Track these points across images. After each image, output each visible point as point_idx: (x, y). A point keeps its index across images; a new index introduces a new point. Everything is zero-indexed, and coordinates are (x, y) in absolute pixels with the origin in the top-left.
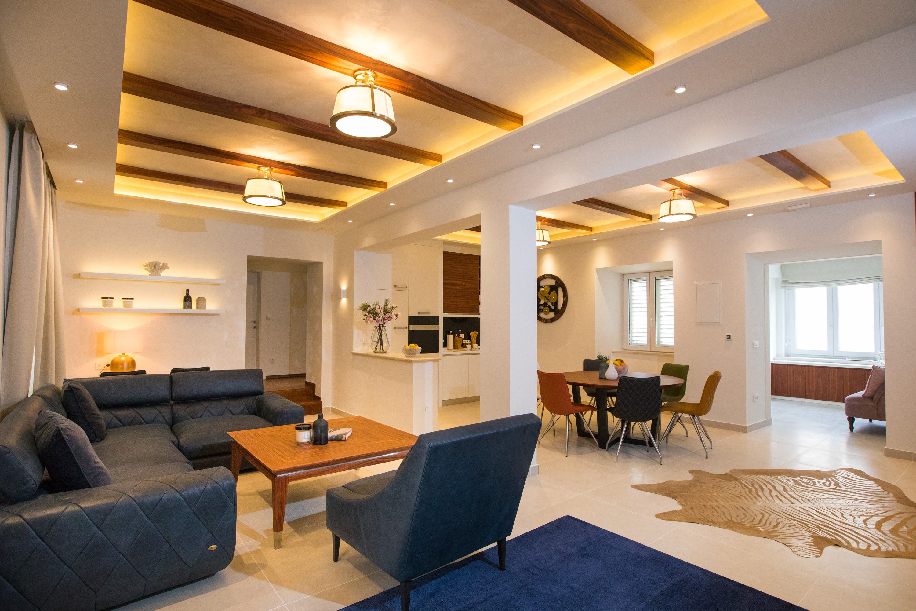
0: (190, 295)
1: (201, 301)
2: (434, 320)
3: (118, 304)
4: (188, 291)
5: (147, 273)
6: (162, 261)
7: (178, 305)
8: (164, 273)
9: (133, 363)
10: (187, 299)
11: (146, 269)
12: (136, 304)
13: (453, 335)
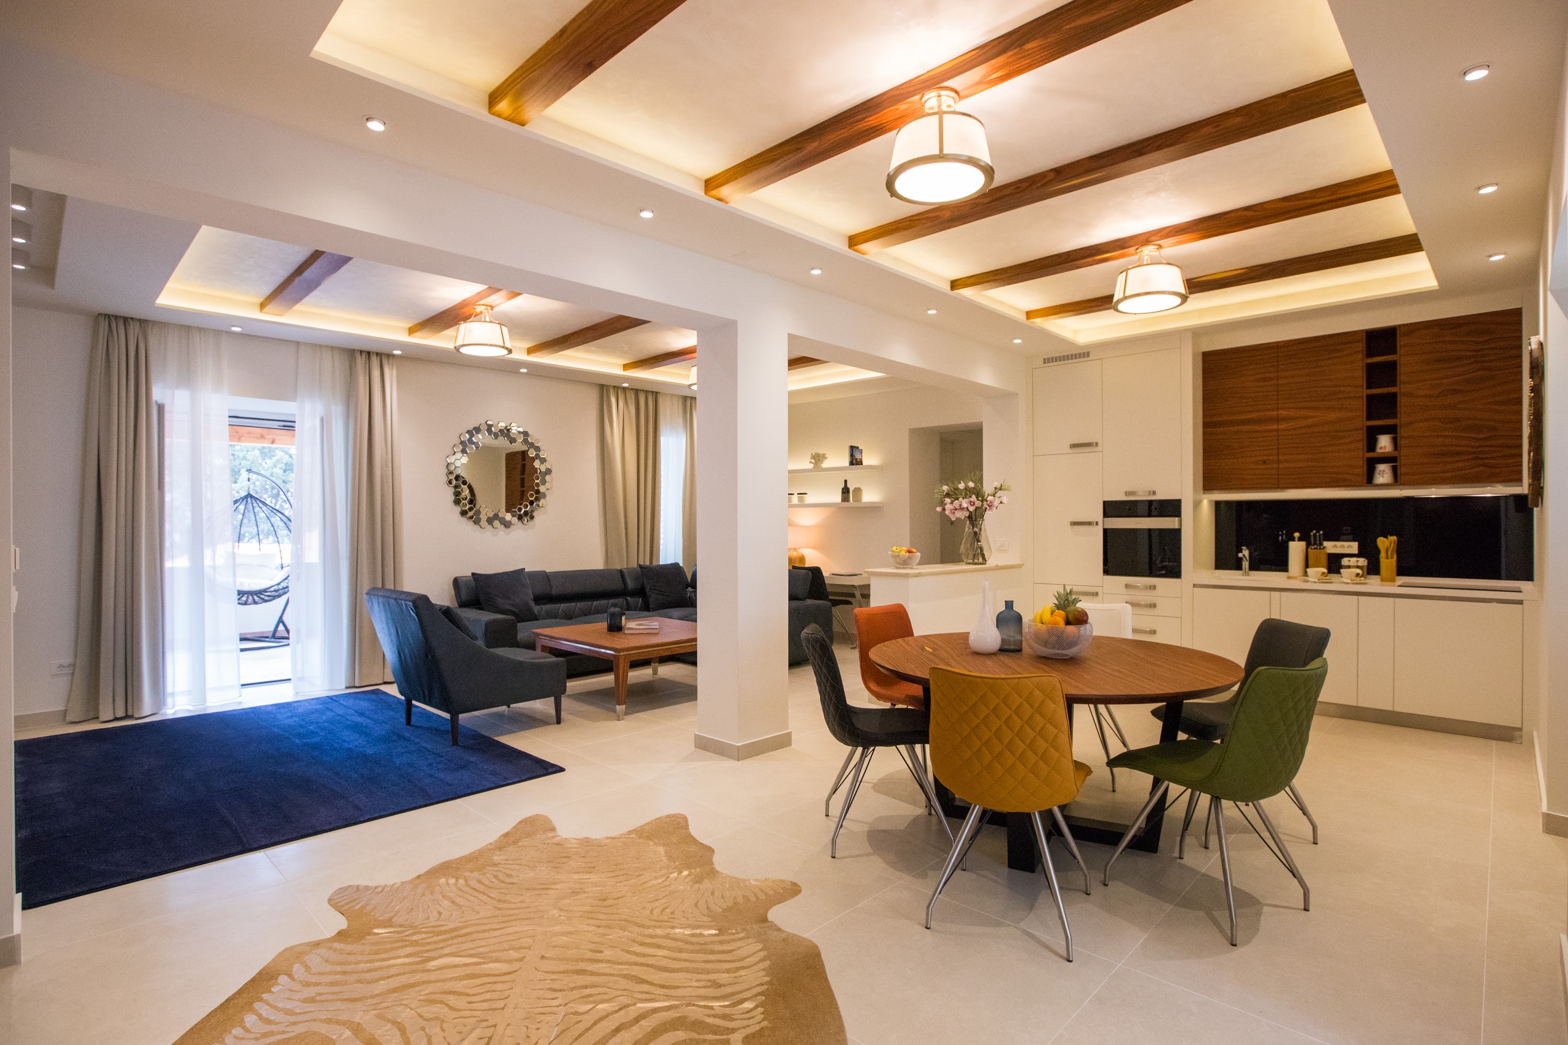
0: (848, 486)
1: (858, 491)
2: (1171, 508)
3: (795, 499)
4: (846, 481)
5: (811, 466)
6: (821, 452)
7: (837, 498)
8: (826, 464)
9: (802, 559)
10: (846, 491)
11: (811, 462)
12: (809, 499)
13: (1303, 544)
